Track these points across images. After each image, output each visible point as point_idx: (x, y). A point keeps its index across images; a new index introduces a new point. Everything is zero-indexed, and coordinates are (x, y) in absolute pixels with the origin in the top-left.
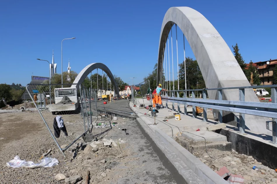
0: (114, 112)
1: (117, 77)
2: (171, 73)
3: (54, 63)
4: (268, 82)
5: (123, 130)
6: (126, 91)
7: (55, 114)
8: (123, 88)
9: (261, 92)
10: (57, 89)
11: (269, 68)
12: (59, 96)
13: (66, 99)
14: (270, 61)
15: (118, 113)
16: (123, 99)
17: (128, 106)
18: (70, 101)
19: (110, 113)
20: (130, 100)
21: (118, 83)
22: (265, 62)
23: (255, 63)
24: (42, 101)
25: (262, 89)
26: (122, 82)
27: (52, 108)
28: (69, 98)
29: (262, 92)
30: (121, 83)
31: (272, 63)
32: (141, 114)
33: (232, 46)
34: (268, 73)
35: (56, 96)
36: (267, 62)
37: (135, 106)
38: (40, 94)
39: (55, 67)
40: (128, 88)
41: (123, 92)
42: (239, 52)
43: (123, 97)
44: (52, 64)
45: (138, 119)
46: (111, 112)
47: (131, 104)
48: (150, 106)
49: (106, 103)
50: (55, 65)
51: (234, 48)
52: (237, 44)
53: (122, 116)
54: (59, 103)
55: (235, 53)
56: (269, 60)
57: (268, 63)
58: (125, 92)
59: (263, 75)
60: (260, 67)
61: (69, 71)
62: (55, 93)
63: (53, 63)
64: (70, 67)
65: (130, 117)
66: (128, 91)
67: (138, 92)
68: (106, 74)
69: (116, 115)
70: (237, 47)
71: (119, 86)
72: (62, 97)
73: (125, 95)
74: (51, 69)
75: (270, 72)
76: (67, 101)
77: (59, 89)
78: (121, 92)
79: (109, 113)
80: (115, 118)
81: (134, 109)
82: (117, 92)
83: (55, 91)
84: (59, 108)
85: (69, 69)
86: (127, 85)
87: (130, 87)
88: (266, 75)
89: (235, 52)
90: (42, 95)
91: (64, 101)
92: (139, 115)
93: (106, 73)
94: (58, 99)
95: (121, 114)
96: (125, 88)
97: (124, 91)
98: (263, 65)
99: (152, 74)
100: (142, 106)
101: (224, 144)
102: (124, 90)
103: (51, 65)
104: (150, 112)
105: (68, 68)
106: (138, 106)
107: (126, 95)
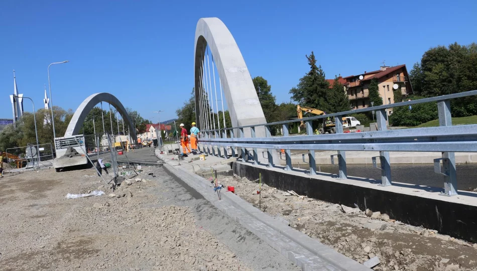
0: (136, 162)
1: (133, 111)
2: (219, 100)
3: (18, 93)
4: (364, 106)
5: (150, 174)
6: (149, 133)
7: (59, 171)
8: (143, 128)
9: (349, 122)
10: (57, 139)
11: (363, 85)
12: (61, 148)
13: (72, 151)
14: (364, 75)
15: (141, 162)
16: (145, 146)
17: (153, 155)
18: (78, 153)
19: (132, 164)
20: (155, 148)
21: (135, 121)
22: (358, 77)
23: (344, 79)
24: (34, 157)
25: (351, 118)
26: (140, 119)
27: (56, 164)
28: (75, 150)
29: (352, 121)
30: (140, 121)
31: (367, 77)
32: (168, 160)
33: (306, 56)
34: (363, 93)
35: (57, 149)
36: (359, 76)
37: (162, 153)
38: (30, 148)
39: (20, 100)
40: (152, 128)
41: (143, 135)
42: (317, 64)
43: (145, 144)
44: (14, 95)
45: (164, 165)
46: (133, 161)
47: (157, 152)
48: (176, 150)
49: (122, 153)
50: (20, 95)
51: (309, 59)
52: (312, 53)
53: (147, 165)
54: (62, 158)
55: (311, 66)
56: (364, 73)
57: (361, 78)
58: (147, 135)
59: (356, 96)
60: (351, 85)
61: (46, 105)
62: (55, 143)
63: (16, 93)
64: (48, 99)
65: (156, 165)
66: (152, 134)
67: (168, 134)
68: (114, 109)
69: (140, 164)
70: (313, 57)
71: (137, 127)
72: (66, 149)
73: (147, 140)
74: (13, 105)
75: (365, 91)
76: (73, 153)
77: (60, 138)
78: (140, 135)
79: (130, 164)
80: (139, 167)
81: (161, 156)
82: (134, 137)
83: (55, 141)
84: (66, 163)
85: (46, 102)
86: (149, 123)
87: (154, 126)
88: (360, 95)
89: (310, 64)
90: (33, 148)
91: (71, 154)
92: (165, 161)
93: (115, 107)
94: (60, 152)
95: (146, 163)
96: (146, 129)
97: (145, 133)
98: (355, 81)
99: (189, 102)
100: (170, 151)
101: (227, 171)
102: (146, 131)
103: (12, 97)
104: (177, 156)
105: (45, 100)
106: (166, 153)
107: (150, 140)
